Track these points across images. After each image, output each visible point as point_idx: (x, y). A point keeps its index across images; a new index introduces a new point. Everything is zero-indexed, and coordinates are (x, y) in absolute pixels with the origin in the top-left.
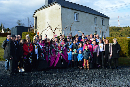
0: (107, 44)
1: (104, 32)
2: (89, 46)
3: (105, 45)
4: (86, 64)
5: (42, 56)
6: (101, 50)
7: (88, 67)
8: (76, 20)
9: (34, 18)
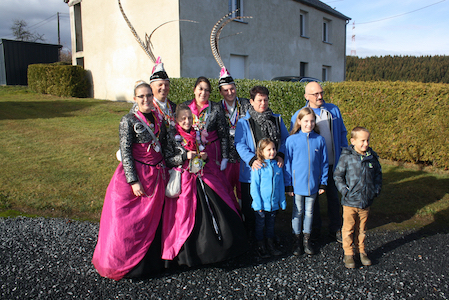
1: (329, 67)
9: (72, 9)
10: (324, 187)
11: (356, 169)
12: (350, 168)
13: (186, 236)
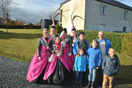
8: (102, 13)
9: (60, 11)
10: (99, 67)
11: (108, 62)
12: (106, 61)
13: (50, 74)
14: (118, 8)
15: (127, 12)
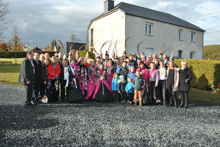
0: (171, 69)
1: (194, 52)
2: (143, 71)
3: (168, 71)
4: (138, 97)
5: (72, 83)
6: (163, 77)
7: (140, 103)
14: (170, 25)
15: (182, 30)
